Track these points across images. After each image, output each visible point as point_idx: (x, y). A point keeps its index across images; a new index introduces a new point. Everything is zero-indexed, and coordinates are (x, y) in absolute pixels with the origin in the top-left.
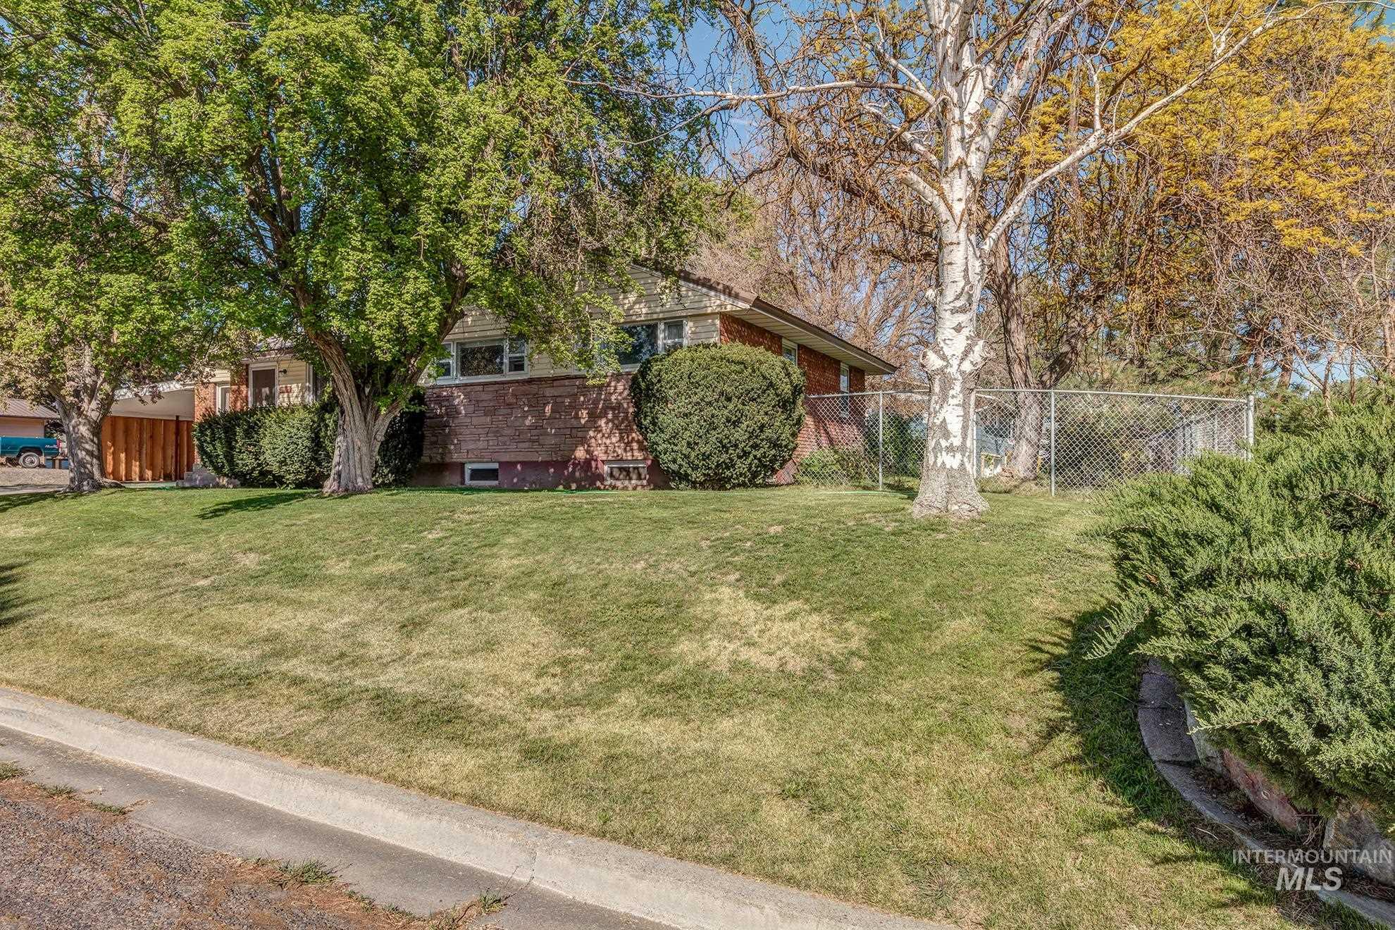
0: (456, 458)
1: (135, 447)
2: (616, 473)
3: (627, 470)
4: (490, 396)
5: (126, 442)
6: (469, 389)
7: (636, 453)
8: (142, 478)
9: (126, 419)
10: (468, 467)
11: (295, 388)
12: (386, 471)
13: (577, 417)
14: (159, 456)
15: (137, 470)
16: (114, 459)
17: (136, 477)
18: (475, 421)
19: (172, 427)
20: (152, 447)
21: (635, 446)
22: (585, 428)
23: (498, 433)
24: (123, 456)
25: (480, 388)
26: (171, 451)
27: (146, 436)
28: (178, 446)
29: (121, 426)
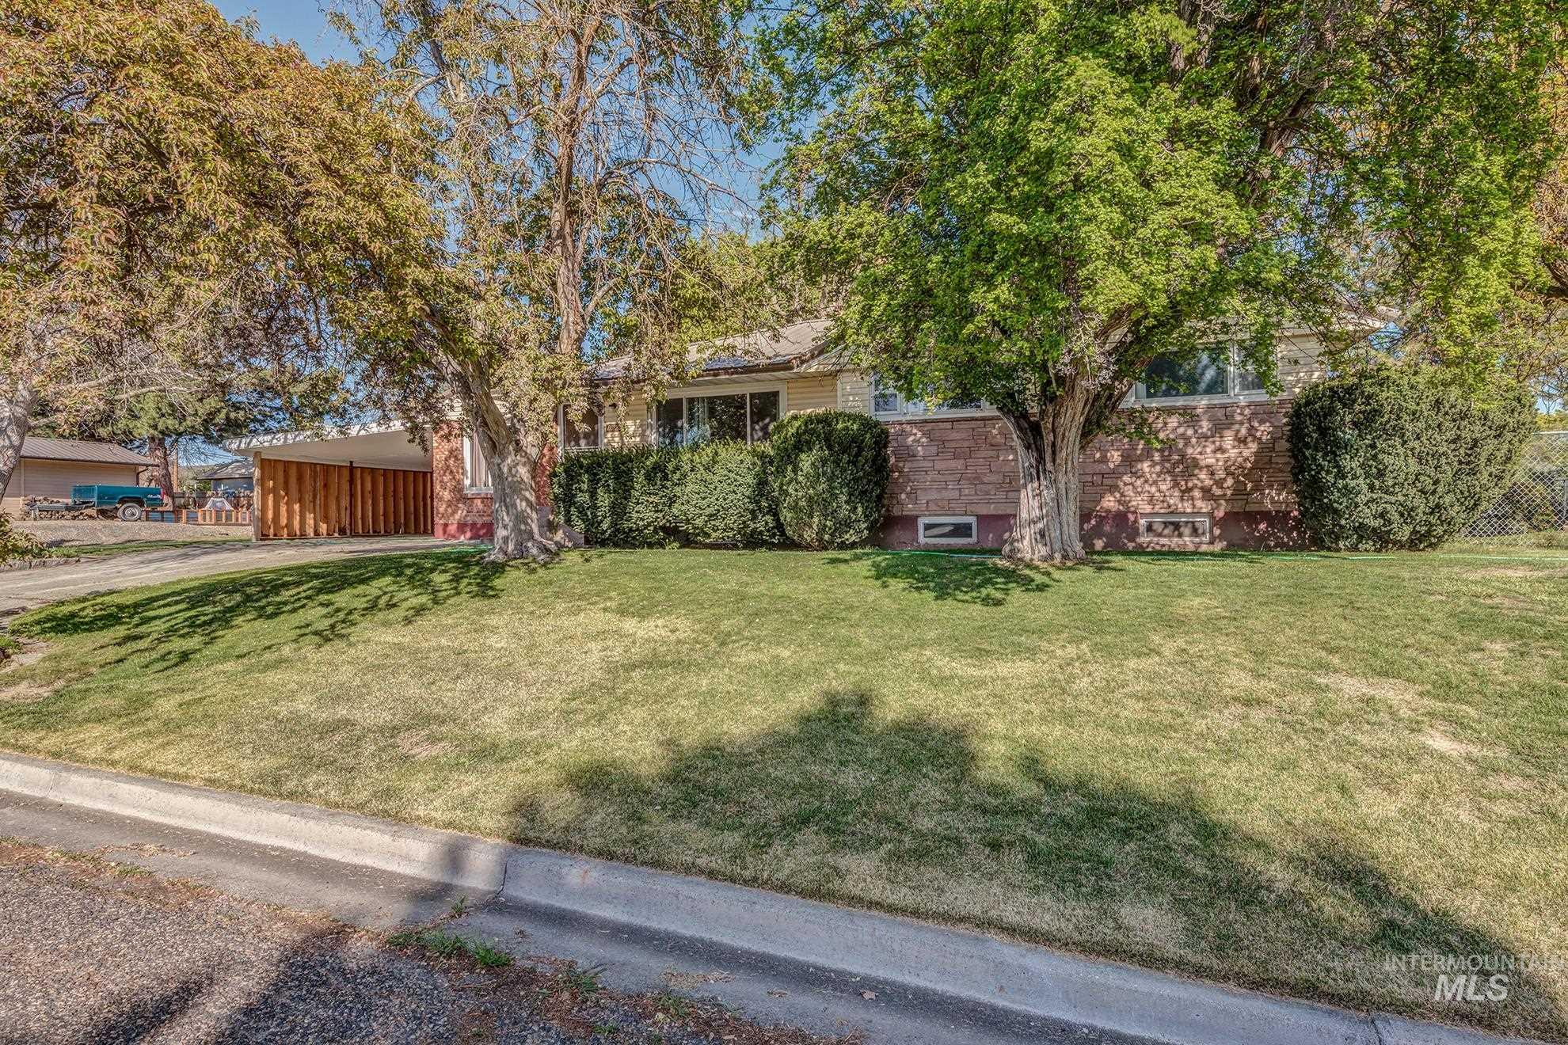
0: (910, 508)
1: (308, 497)
2: (1158, 528)
3: (1177, 526)
4: (964, 435)
5: (300, 491)
6: (929, 426)
7: (1199, 503)
8: (317, 533)
9: (299, 464)
10: (922, 522)
11: (631, 426)
12: (863, 526)
13: (1104, 460)
14: (333, 507)
15: (312, 522)
16: (288, 511)
17: (310, 532)
18: (939, 465)
19: (346, 473)
20: (326, 497)
21: (1197, 494)
22: (1116, 474)
23: (977, 480)
24: (297, 507)
25: (948, 425)
26: (345, 502)
27: (319, 484)
28: (352, 495)
29: (293, 472)
